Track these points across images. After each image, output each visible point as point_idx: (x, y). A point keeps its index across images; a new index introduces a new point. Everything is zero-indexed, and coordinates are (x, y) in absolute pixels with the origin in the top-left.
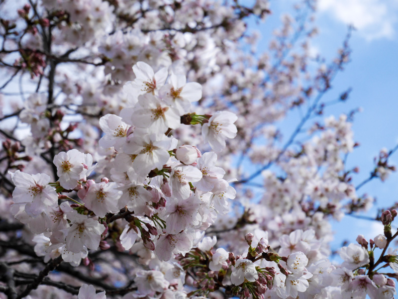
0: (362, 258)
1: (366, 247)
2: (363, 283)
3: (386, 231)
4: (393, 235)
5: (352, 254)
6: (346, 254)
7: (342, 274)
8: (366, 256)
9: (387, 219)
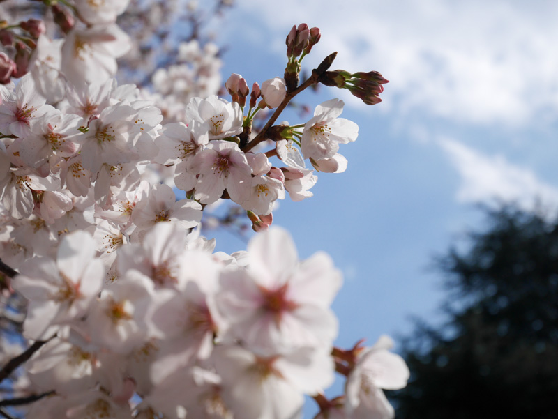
0: (227, 127)
1: (242, 104)
2: (224, 162)
3: (290, 72)
4: (299, 83)
5: (209, 116)
6: (197, 114)
7: (184, 140)
8: (236, 123)
9: (300, 41)
